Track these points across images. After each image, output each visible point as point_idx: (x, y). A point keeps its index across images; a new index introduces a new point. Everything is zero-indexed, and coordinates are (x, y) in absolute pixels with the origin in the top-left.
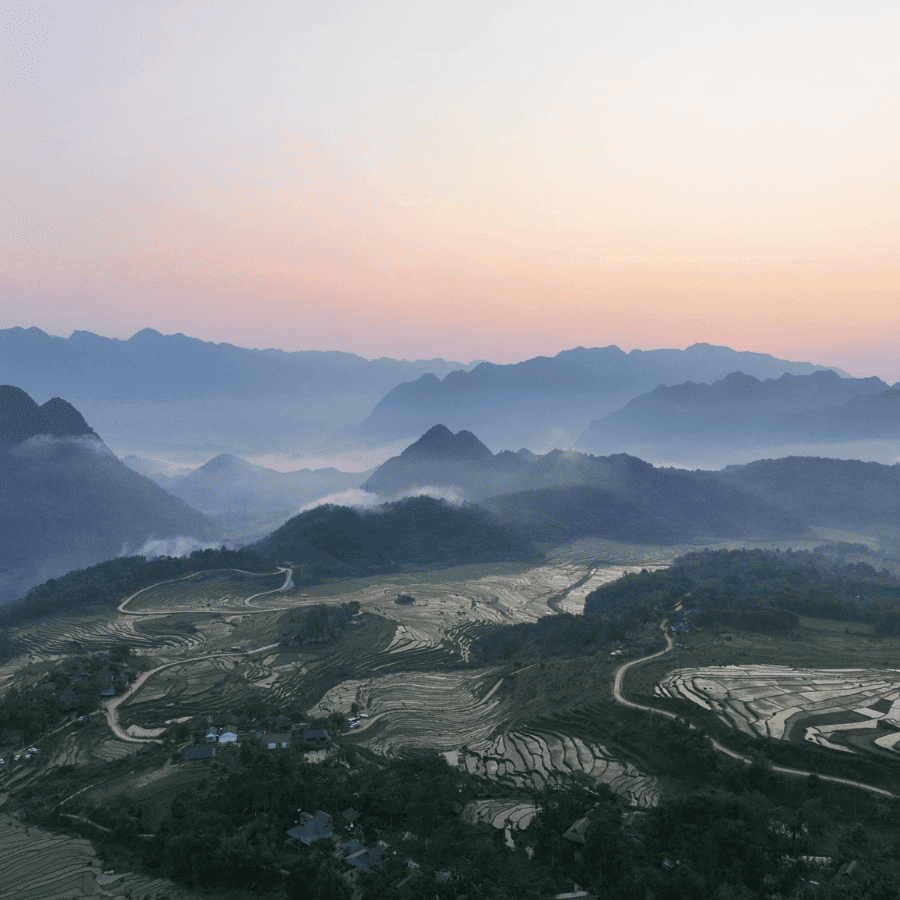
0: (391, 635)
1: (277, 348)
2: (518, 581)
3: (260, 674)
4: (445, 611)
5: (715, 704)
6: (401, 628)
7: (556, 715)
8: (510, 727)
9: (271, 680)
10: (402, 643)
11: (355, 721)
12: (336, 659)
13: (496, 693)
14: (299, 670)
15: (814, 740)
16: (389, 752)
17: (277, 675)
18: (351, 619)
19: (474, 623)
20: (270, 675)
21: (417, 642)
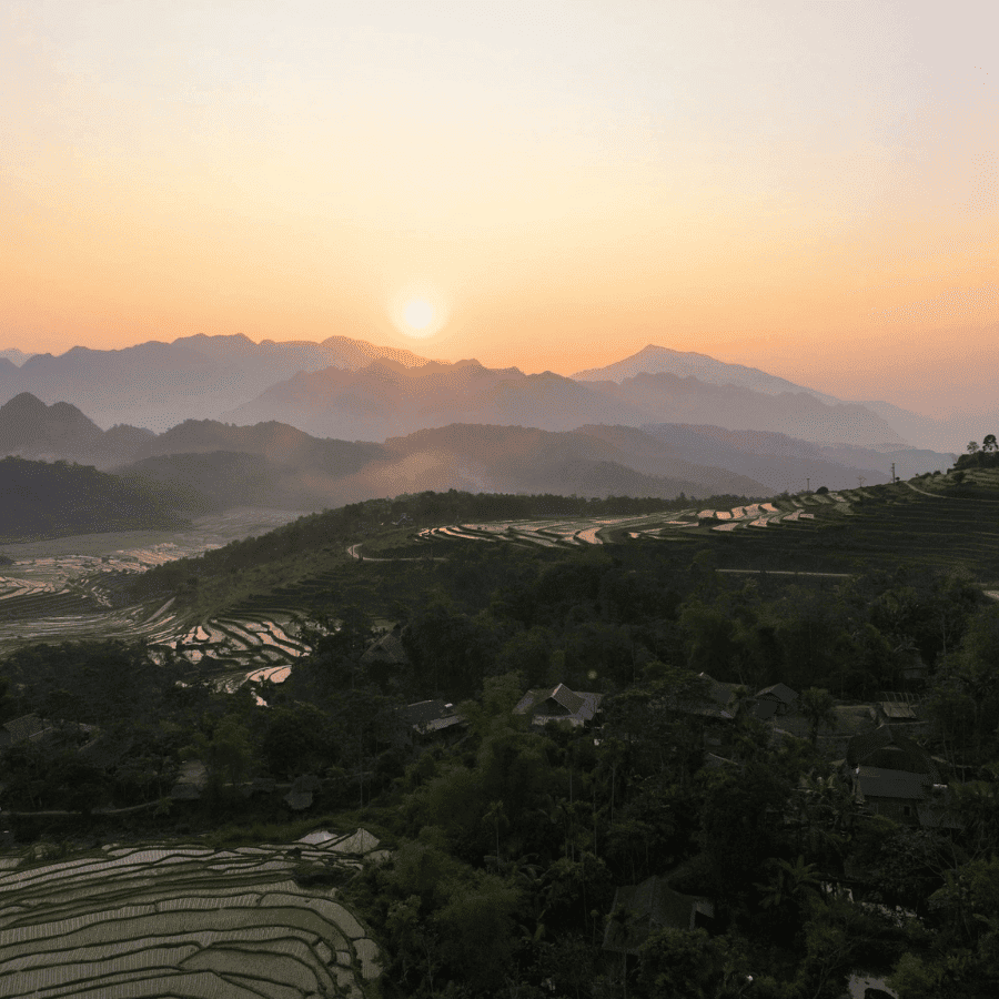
4: (64, 566)
5: (501, 537)
7: (278, 591)
8: (207, 617)
15: (645, 538)
19: (110, 574)
21: (28, 589)
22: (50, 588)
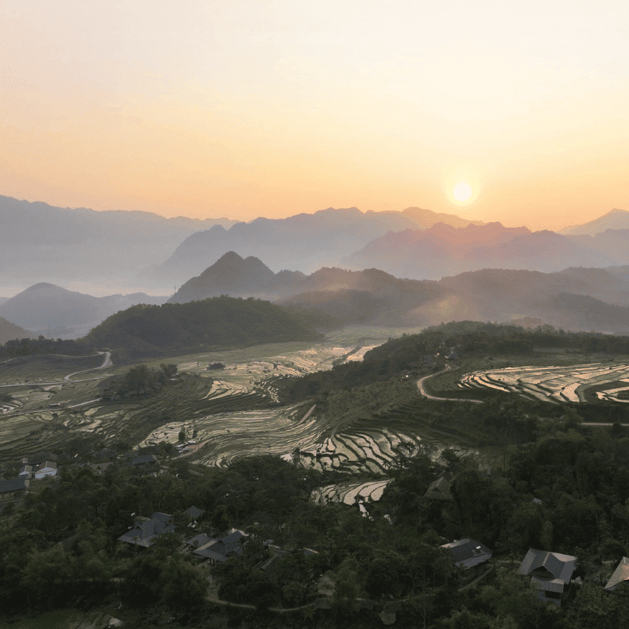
0: (208, 388)
1: (87, 207)
2: (307, 352)
3: (82, 422)
4: (253, 371)
5: (513, 388)
6: (216, 382)
7: (376, 416)
8: (334, 432)
9: (94, 426)
10: (218, 392)
11: (183, 447)
12: (159, 406)
13: (312, 415)
14: (122, 417)
15: (606, 399)
16: (222, 464)
17: (99, 422)
18: (170, 377)
19: (278, 377)
20: (93, 422)
21: (233, 391)
22: (245, 390)
